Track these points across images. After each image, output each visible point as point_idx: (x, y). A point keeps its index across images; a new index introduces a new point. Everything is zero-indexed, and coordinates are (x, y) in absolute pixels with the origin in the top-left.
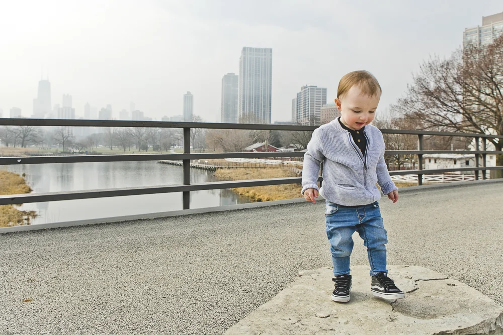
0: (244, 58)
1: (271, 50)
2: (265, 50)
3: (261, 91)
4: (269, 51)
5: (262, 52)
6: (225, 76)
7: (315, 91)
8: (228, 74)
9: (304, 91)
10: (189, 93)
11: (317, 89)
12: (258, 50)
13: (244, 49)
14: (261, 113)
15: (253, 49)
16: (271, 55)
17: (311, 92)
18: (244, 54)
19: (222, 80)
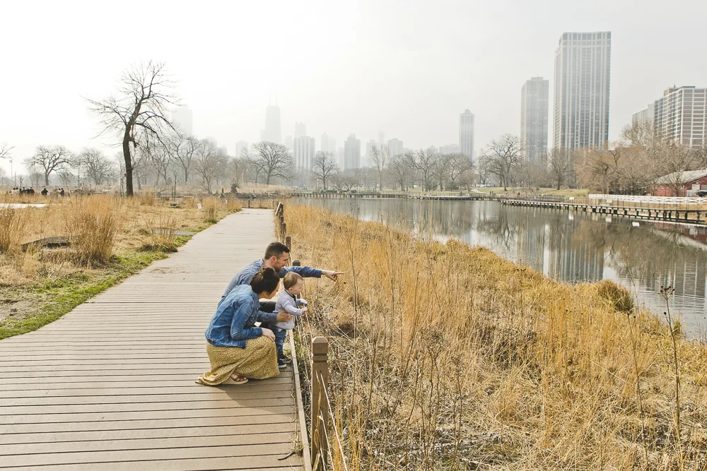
0: (565, 50)
1: (609, 34)
2: (599, 35)
3: (593, 100)
4: (606, 37)
5: (594, 39)
6: (528, 81)
7: (693, 93)
8: (532, 78)
9: (671, 96)
10: (467, 111)
11: (696, 91)
12: (587, 36)
13: (565, 36)
14: (592, 135)
15: (579, 35)
16: (609, 43)
17: (685, 95)
18: (565, 44)
19: (523, 89)
